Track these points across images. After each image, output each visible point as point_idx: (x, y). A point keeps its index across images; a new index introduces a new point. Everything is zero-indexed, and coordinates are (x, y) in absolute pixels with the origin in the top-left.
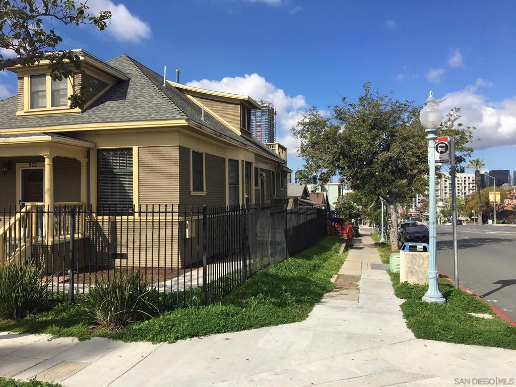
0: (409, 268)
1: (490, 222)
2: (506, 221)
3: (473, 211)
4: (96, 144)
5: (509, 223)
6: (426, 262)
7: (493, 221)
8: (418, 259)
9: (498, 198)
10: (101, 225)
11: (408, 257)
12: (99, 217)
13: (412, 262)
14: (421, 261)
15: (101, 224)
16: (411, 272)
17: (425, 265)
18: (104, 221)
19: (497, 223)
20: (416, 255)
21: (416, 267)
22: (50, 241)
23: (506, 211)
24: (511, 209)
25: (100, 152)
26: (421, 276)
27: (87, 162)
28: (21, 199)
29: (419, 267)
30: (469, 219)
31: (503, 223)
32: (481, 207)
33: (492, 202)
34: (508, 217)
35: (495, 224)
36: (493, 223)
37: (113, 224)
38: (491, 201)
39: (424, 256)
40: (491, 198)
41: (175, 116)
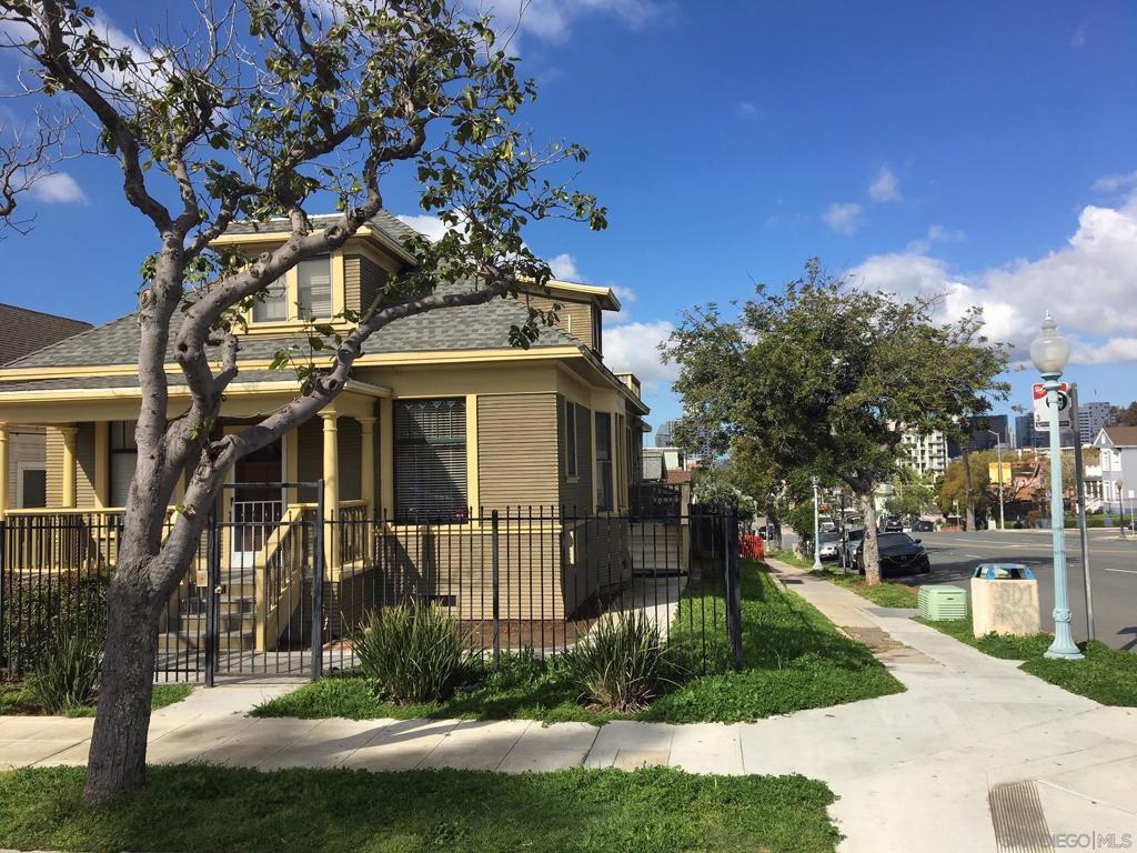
0: (997, 607)
1: (992, 524)
2: (1022, 522)
3: (955, 503)
4: (392, 390)
5: (1029, 527)
6: (1026, 596)
7: (998, 522)
8: (1011, 592)
9: (1007, 474)
10: (403, 543)
11: (994, 587)
12: (400, 528)
13: (1002, 597)
14: (1017, 595)
15: (402, 541)
16: (1001, 615)
17: (1024, 602)
18: (409, 534)
19: (1006, 527)
20: (1008, 585)
21: (1008, 606)
22: (334, 574)
23: (1019, 501)
24: (1029, 498)
25: (398, 404)
26: (1018, 620)
27: (374, 425)
28: (233, 496)
29: (1015, 604)
30: (944, 520)
31: (1016, 527)
32: (972, 494)
33: (995, 483)
34: (1026, 513)
35: (1003, 530)
36: (998, 527)
37: (429, 542)
38: (992, 481)
39: (1022, 586)
40: (993, 476)
41: (557, 341)
